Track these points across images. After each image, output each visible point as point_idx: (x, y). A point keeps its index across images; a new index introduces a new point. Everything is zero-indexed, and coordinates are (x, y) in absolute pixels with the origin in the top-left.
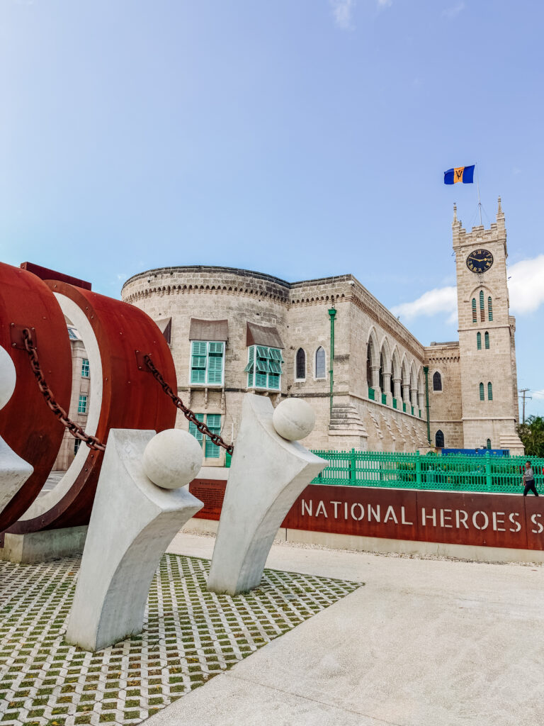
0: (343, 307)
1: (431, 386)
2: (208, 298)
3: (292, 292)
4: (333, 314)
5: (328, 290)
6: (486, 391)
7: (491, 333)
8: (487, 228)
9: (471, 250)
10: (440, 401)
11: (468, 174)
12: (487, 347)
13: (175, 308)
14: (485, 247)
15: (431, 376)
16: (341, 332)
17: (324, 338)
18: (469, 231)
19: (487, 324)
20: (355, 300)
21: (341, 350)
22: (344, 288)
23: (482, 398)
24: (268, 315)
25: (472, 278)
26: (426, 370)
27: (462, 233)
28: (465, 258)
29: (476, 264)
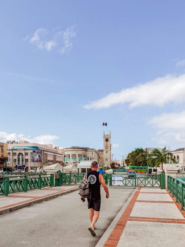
0: (93, 152)
1: (99, 158)
2: (80, 152)
3: (87, 150)
4: (92, 153)
5: (92, 150)
6: (107, 159)
7: (108, 151)
8: (108, 135)
9: (106, 138)
10: (100, 160)
11: (106, 124)
12: (107, 153)
13: (76, 153)
14: (108, 138)
15: (99, 156)
16: (93, 155)
17: (91, 156)
18: (106, 135)
19: (107, 150)
20: (95, 152)
21: (93, 158)
22: (94, 150)
23: (106, 160)
24: (85, 153)
25: (106, 142)
26: (98, 155)
27: (105, 135)
28: (105, 139)
29: (106, 140)
